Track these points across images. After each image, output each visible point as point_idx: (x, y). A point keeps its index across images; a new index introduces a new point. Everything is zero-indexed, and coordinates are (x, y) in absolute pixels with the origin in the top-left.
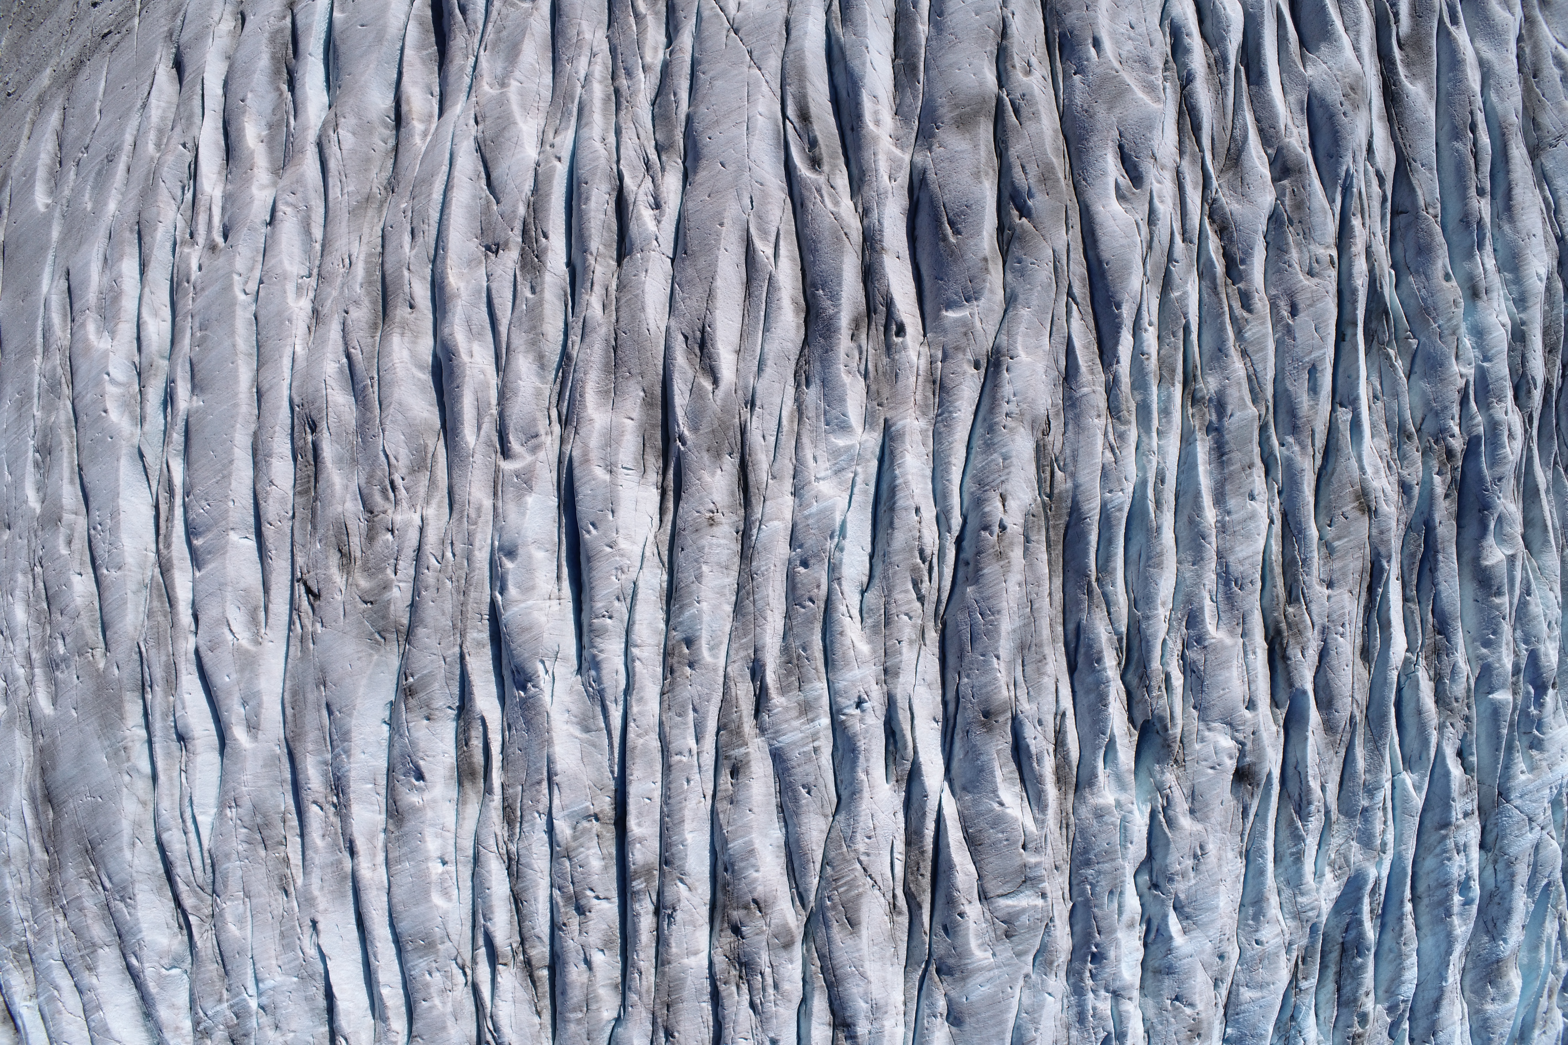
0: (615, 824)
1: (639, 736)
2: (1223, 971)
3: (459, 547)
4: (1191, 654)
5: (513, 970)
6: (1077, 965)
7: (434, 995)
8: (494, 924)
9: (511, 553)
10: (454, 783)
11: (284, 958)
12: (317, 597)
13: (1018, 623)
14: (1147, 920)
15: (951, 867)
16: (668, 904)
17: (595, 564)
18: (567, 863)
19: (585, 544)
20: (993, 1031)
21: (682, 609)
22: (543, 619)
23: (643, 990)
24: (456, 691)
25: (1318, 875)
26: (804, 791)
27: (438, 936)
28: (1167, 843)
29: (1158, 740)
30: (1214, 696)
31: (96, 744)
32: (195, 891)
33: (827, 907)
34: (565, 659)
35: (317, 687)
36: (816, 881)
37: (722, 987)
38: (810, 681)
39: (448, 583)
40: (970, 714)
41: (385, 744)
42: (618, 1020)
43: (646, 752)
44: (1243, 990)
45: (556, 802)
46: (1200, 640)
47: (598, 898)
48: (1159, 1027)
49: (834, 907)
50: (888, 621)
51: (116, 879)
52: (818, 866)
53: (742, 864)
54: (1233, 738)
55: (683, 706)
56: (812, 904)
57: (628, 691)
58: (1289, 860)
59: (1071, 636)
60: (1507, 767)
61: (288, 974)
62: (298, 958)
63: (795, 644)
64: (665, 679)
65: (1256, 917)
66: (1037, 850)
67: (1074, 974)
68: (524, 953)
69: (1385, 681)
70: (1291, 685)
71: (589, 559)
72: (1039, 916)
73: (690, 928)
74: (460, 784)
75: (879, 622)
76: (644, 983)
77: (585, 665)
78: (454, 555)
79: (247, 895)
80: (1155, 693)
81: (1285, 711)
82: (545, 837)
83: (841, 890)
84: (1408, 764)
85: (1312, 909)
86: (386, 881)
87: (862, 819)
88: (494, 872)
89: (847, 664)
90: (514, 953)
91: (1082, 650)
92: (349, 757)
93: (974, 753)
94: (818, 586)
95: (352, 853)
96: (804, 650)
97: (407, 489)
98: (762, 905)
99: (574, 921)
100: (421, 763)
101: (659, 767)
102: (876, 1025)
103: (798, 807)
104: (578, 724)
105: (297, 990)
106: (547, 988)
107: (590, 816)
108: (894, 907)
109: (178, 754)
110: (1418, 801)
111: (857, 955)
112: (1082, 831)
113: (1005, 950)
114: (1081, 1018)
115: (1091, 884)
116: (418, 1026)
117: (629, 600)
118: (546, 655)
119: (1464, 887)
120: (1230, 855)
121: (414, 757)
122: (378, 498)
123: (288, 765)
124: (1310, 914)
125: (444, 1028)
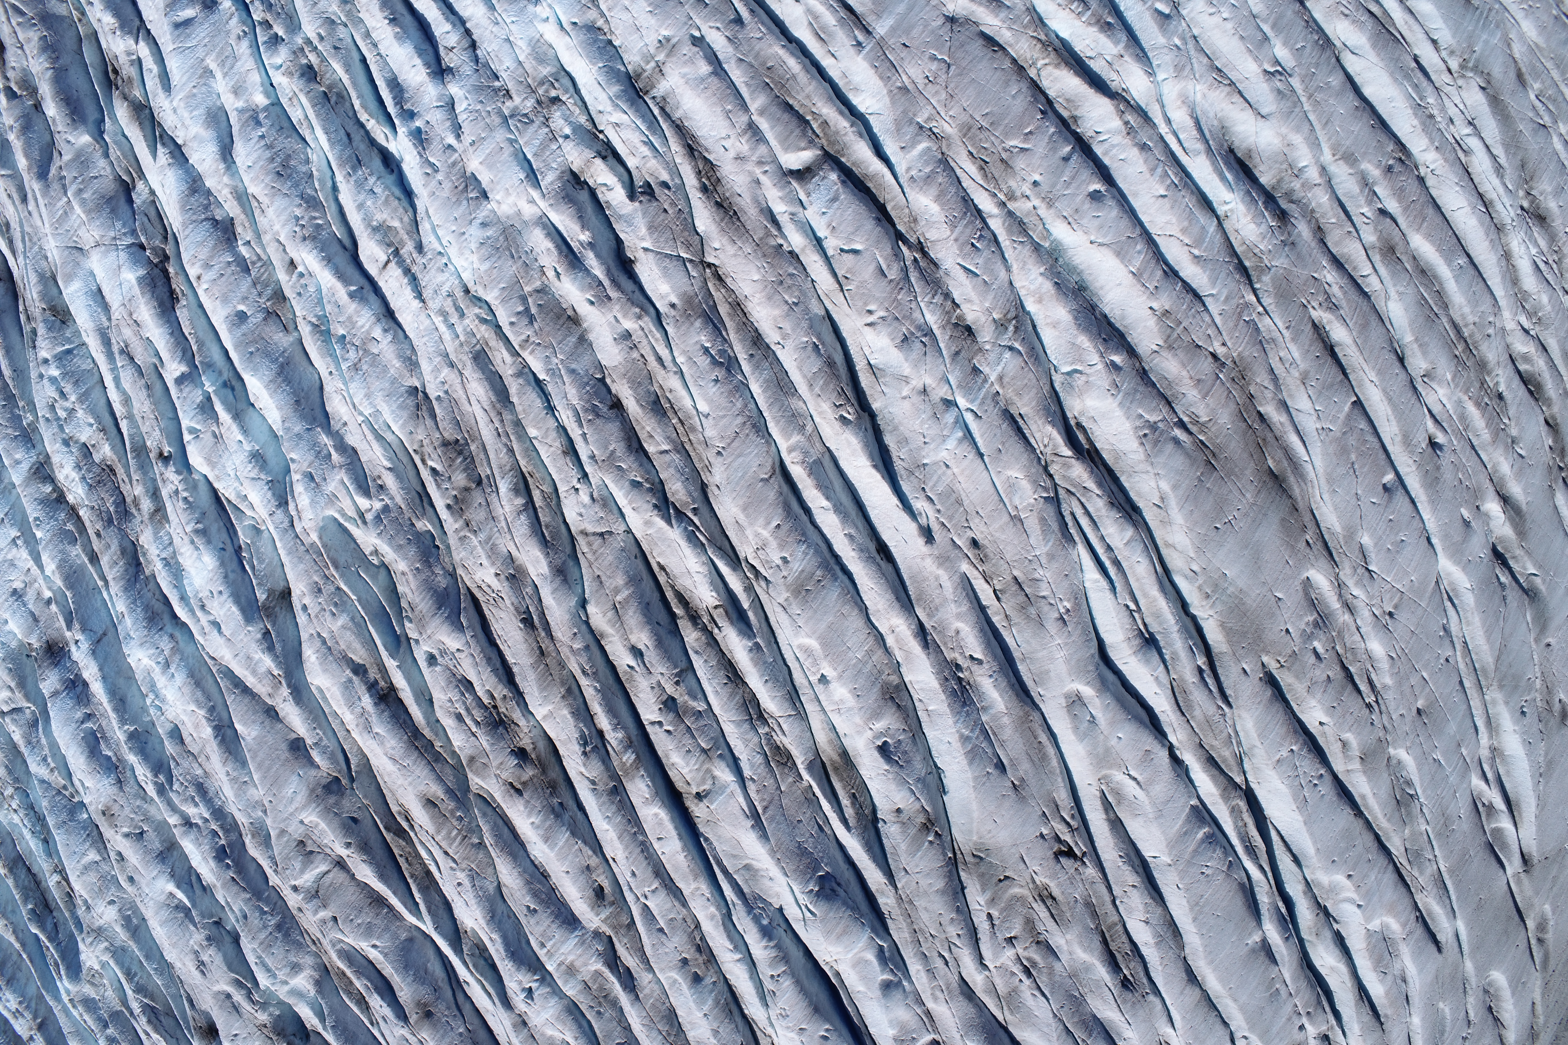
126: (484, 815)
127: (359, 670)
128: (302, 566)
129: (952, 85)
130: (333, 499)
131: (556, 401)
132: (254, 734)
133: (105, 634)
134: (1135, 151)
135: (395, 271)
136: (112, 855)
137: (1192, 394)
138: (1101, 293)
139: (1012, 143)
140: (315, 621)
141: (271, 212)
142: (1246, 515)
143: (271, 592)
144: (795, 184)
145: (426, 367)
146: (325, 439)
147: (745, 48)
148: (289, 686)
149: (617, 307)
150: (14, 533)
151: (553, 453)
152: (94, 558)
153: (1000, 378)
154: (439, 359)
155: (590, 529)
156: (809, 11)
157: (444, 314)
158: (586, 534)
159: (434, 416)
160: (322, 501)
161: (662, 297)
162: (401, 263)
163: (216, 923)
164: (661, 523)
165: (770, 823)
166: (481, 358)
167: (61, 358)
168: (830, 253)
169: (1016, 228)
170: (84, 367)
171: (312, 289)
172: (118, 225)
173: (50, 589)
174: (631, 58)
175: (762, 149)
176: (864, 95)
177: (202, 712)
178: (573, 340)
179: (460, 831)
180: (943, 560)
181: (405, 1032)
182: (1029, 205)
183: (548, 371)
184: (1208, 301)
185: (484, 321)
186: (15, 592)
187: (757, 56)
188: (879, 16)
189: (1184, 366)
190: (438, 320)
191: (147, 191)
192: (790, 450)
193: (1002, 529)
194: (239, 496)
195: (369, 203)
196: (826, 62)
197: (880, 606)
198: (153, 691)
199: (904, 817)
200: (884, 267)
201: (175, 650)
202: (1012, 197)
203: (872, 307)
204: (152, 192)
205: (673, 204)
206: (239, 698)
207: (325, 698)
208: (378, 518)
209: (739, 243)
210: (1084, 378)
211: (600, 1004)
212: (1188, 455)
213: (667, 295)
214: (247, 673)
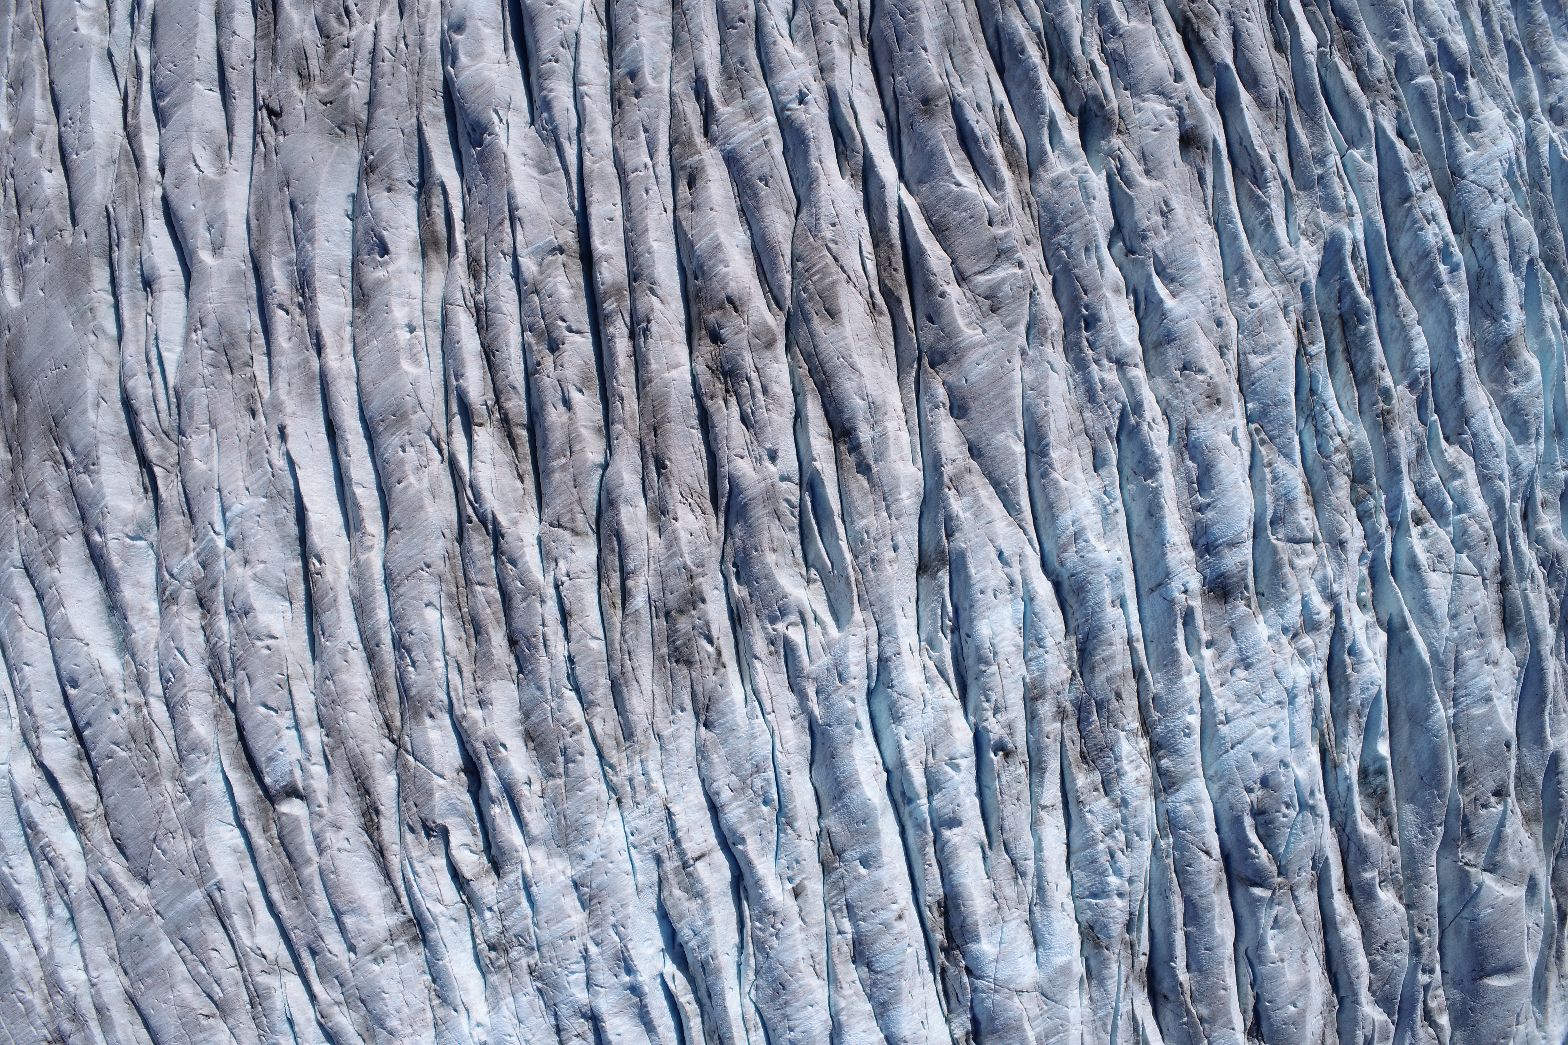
0: (581, 258)
1: (595, 162)
2: (1225, 336)
3: (411, 39)
4: (1109, 46)
5: (490, 430)
6: (1072, 337)
7: (409, 473)
8: (466, 380)
9: (459, 27)
10: (418, 255)
11: (252, 478)
12: (278, 115)
13: (938, 22)
14: (1132, 291)
15: (922, 252)
16: (642, 317)
17: (538, 20)
18: (536, 298)
19: (527, 7)
20: (1001, 413)
21: (622, 48)
22: (493, 75)
23: (627, 416)
24: (416, 165)
25: (1294, 242)
26: (762, 184)
27: (410, 405)
28: (1131, 200)
29: (1098, 122)
30: (1140, 71)
31: (63, 313)
32: (161, 438)
33: (804, 301)
34: (518, 110)
35: (281, 190)
36: (789, 278)
37: (709, 403)
38: (751, 88)
39: (403, 69)
40: (910, 107)
41: (349, 235)
42: (605, 466)
43: (603, 175)
44: (1251, 357)
45: (520, 237)
46: (1114, 30)
47: (570, 330)
48: (1175, 402)
49: (811, 298)
50: (815, 28)
51: (78, 448)
52: (788, 261)
53: (711, 263)
54: (1169, 105)
55: (634, 130)
56: (788, 303)
57: (580, 129)
58: (1260, 230)
59: (993, 40)
60: (1451, 147)
61: (256, 495)
62: (266, 473)
63: (732, 61)
64: (614, 113)
65: (1243, 283)
66: (1003, 223)
67: (1071, 349)
68: (500, 408)
69: (1304, 65)
70: (1211, 61)
71: (532, 20)
72: (1021, 284)
73: (667, 343)
74: (424, 255)
75: (808, 33)
76: (627, 408)
77: (536, 113)
78: (407, 46)
79: (214, 426)
80: (1084, 77)
81: (1213, 88)
82: (513, 283)
83: (815, 278)
84: (1352, 143)
85: (1297, 268)
86: (354, 367)
87: (823, 204)
88: (463, 324)
89: (784, 67)
90: (490, 413)
91: (1005, 48)
92: (313, 244)
93: (922, 142)
94: (746, 7)
95: (319, 348)
96: (742, 64)
97: (360, 13)
98: (737, 303)
99: (548, 361)
100: (385, 233)
101: (617, 191)
102: (878, 429)
103: (758, 201)
104: (535, 166)
105: (266, 513)
106: (527, 450)
107: (554, 249)
108: (874, 305)
109: (144, 303)
110: (1372, 168)
111: (842, 343)
112: (1045, 205)
113: (995, 324)
114: (1091, 396)
115: (1066, 248)
116: (395, 514)
117: (573, 49)
118: (499, 105)
119: (1445, 253)
120: (1199, 220)
121: (377, 229)
122: (334, 23)
123: (253, 281)
124: (1296, 273)
125: (421, 507)
126: (780, 287)
127: (864, 468)
128: (881, 591)
129: (155, 822)
130: (827, 648)
131: (563, 667)
132: (1001, 437)
133: (1152, 590)
134: (36, 711)
135: (691, 848)
136: (1231, 355)
137: (52, 488)
138: (98, 600)
139: (124, 754)
140: (888, 532)
141: (802, 952)
142: (43, 371)
143: (934, 576)
144: (300, 786)
145: (687, 745)
146: (817, 710)
147: (310, 925)
148: (941, 474)
149: (479, 733)
150: (1224, 729)
151: (581, 618)
152: (1138, 673)
153: (186, 553)
154: (669, 747)
155: (567, 535)
156: (252, 935)
157: (649, 788)
158: (573, 530)
159: (693, 694)
160: (836, 649)
161: (440, 728)
162: (682, 854)
163: (1133, 253)
164: (503, 520)
165: (502, 207)
166: (628, 733)
167: (1100, 892)
168: (289, 714)
169: (143, 679)
170: (1082, 874)
171: (783, 862)
172: (988, 1003)
173: (1201, 657)
174: (416, 958)
175: (317, 827)
176: (230, 843)
177: (1055, 475)
178: (533, 718)
179: (810, 278)
180: (277, 406)
181: (960, 89)
182: (128, 696)
183: (561, 697)
184: (19, 563)
185: (612, 767)
186: (1247, 667)
187: (302, 913)
188: (197, 907)
189: (50, 514)
190: (658, 784)
191: (953, 1026)
192: (371, 548)
193: (226, 419)
194: (933, 684)
195: (700, 923)
196: (254, 885)
197: (343, 382)
198: (1108, 514)
199: (386, 182)
200: (246, 684)
201: (1064, 549)
202: (138, 708)
203: (266, 652)
204: (948, 1021)
205: (409, 809)
206: (1006, 478)
207: (913, 451)
208: (783, 613)
209: (357, 750)
210: (127, 530)
211: (738, 72)
212: (68, 436)
213: (434, 728)
214: (985, 501)
